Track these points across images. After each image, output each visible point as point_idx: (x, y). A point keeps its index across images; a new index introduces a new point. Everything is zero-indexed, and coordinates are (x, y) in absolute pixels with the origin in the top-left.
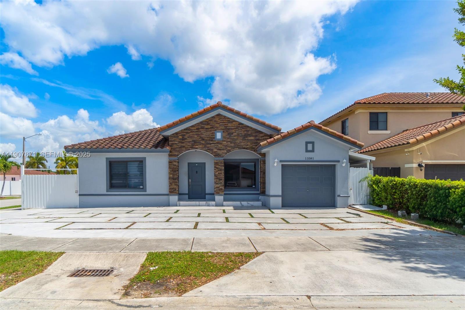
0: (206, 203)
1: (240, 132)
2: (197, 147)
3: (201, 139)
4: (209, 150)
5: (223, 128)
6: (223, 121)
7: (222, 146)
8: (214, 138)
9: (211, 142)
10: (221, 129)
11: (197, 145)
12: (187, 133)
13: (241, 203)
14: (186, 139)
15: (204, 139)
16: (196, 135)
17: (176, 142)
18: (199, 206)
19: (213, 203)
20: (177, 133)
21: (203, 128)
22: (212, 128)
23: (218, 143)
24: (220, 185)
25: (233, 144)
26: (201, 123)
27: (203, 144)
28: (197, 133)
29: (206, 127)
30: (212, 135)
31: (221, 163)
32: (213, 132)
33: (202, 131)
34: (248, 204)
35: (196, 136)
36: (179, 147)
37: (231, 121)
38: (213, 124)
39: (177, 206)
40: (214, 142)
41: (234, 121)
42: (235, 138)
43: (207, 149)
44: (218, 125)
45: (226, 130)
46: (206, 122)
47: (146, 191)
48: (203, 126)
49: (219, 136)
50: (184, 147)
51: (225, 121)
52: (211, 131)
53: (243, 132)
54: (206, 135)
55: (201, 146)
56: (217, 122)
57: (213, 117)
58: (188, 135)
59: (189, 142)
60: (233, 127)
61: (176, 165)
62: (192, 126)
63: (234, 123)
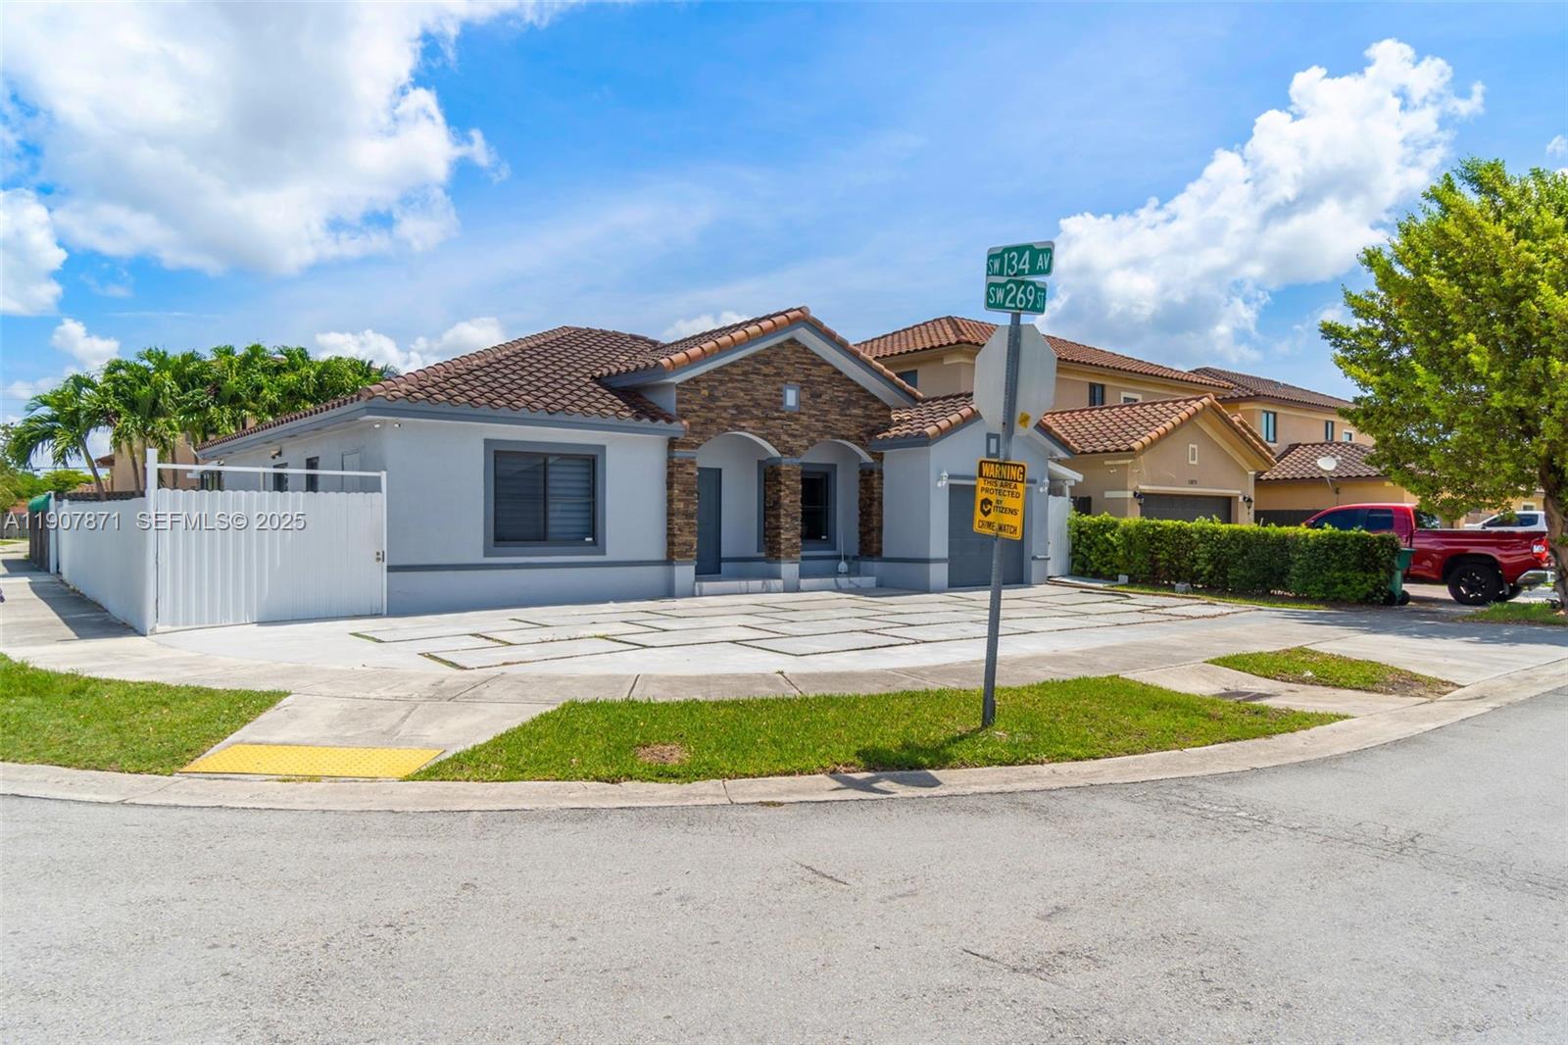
0: (763, 584)
1: (836, 394)
2: (743, 424)
3: (750, 403)
4: (771, 435)
5: (801, 378)
6: (800, 360)
7: (797, 427)
8: (782, 403)
9: (776, 414)
10: (797, 381)
11: (744, 420)
12: (721, 382)
13: (836, 581)
14: (718, 399)
15: (759, 404)
16: (742, 389)
17: (695, 407)
18: (747, 593)
19: (778, 583)
20: (695, 380)
21: (757, 372)
22: (778, 374)
23: (789, 418)
24: (792, 533)
25: (821, 424)
26: (754, 357)
27: (758, 418)
28: (742, 385)
29: (765, 370)
30: (776, 395)
31: (796, 474)
32: (780, 385)
33: (757, 380)
34: (850, 582)
35: (742, 394)
36: (702, 420)
37: (819, 362)
38: (780, 366)
39: (694, 595)
40: (782, 415)
41: (825, 363)
42: (826, 407)
43: (765, 432)
44: (789, 369)
45: (806, 385)
46: (763, 355)
47: (603, 552)
48: (757, 366)
49: (791, 398)
50: (713, 421)
51: (805, 361)
52: (774, 383)
53: (840, 394)
54: (765, 394)
55: (752, 423)
56: (789, 359)
57: (780, 346)
58: (723, 388)
59: (725, 409)
60: (821, 379)
61: (692, 474)
62: (733, 364)
63: (825, 368)
